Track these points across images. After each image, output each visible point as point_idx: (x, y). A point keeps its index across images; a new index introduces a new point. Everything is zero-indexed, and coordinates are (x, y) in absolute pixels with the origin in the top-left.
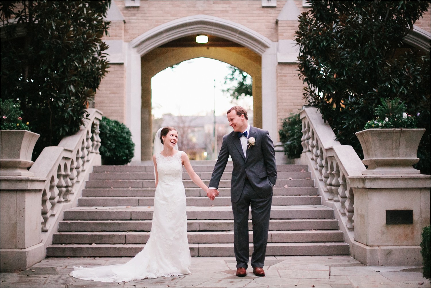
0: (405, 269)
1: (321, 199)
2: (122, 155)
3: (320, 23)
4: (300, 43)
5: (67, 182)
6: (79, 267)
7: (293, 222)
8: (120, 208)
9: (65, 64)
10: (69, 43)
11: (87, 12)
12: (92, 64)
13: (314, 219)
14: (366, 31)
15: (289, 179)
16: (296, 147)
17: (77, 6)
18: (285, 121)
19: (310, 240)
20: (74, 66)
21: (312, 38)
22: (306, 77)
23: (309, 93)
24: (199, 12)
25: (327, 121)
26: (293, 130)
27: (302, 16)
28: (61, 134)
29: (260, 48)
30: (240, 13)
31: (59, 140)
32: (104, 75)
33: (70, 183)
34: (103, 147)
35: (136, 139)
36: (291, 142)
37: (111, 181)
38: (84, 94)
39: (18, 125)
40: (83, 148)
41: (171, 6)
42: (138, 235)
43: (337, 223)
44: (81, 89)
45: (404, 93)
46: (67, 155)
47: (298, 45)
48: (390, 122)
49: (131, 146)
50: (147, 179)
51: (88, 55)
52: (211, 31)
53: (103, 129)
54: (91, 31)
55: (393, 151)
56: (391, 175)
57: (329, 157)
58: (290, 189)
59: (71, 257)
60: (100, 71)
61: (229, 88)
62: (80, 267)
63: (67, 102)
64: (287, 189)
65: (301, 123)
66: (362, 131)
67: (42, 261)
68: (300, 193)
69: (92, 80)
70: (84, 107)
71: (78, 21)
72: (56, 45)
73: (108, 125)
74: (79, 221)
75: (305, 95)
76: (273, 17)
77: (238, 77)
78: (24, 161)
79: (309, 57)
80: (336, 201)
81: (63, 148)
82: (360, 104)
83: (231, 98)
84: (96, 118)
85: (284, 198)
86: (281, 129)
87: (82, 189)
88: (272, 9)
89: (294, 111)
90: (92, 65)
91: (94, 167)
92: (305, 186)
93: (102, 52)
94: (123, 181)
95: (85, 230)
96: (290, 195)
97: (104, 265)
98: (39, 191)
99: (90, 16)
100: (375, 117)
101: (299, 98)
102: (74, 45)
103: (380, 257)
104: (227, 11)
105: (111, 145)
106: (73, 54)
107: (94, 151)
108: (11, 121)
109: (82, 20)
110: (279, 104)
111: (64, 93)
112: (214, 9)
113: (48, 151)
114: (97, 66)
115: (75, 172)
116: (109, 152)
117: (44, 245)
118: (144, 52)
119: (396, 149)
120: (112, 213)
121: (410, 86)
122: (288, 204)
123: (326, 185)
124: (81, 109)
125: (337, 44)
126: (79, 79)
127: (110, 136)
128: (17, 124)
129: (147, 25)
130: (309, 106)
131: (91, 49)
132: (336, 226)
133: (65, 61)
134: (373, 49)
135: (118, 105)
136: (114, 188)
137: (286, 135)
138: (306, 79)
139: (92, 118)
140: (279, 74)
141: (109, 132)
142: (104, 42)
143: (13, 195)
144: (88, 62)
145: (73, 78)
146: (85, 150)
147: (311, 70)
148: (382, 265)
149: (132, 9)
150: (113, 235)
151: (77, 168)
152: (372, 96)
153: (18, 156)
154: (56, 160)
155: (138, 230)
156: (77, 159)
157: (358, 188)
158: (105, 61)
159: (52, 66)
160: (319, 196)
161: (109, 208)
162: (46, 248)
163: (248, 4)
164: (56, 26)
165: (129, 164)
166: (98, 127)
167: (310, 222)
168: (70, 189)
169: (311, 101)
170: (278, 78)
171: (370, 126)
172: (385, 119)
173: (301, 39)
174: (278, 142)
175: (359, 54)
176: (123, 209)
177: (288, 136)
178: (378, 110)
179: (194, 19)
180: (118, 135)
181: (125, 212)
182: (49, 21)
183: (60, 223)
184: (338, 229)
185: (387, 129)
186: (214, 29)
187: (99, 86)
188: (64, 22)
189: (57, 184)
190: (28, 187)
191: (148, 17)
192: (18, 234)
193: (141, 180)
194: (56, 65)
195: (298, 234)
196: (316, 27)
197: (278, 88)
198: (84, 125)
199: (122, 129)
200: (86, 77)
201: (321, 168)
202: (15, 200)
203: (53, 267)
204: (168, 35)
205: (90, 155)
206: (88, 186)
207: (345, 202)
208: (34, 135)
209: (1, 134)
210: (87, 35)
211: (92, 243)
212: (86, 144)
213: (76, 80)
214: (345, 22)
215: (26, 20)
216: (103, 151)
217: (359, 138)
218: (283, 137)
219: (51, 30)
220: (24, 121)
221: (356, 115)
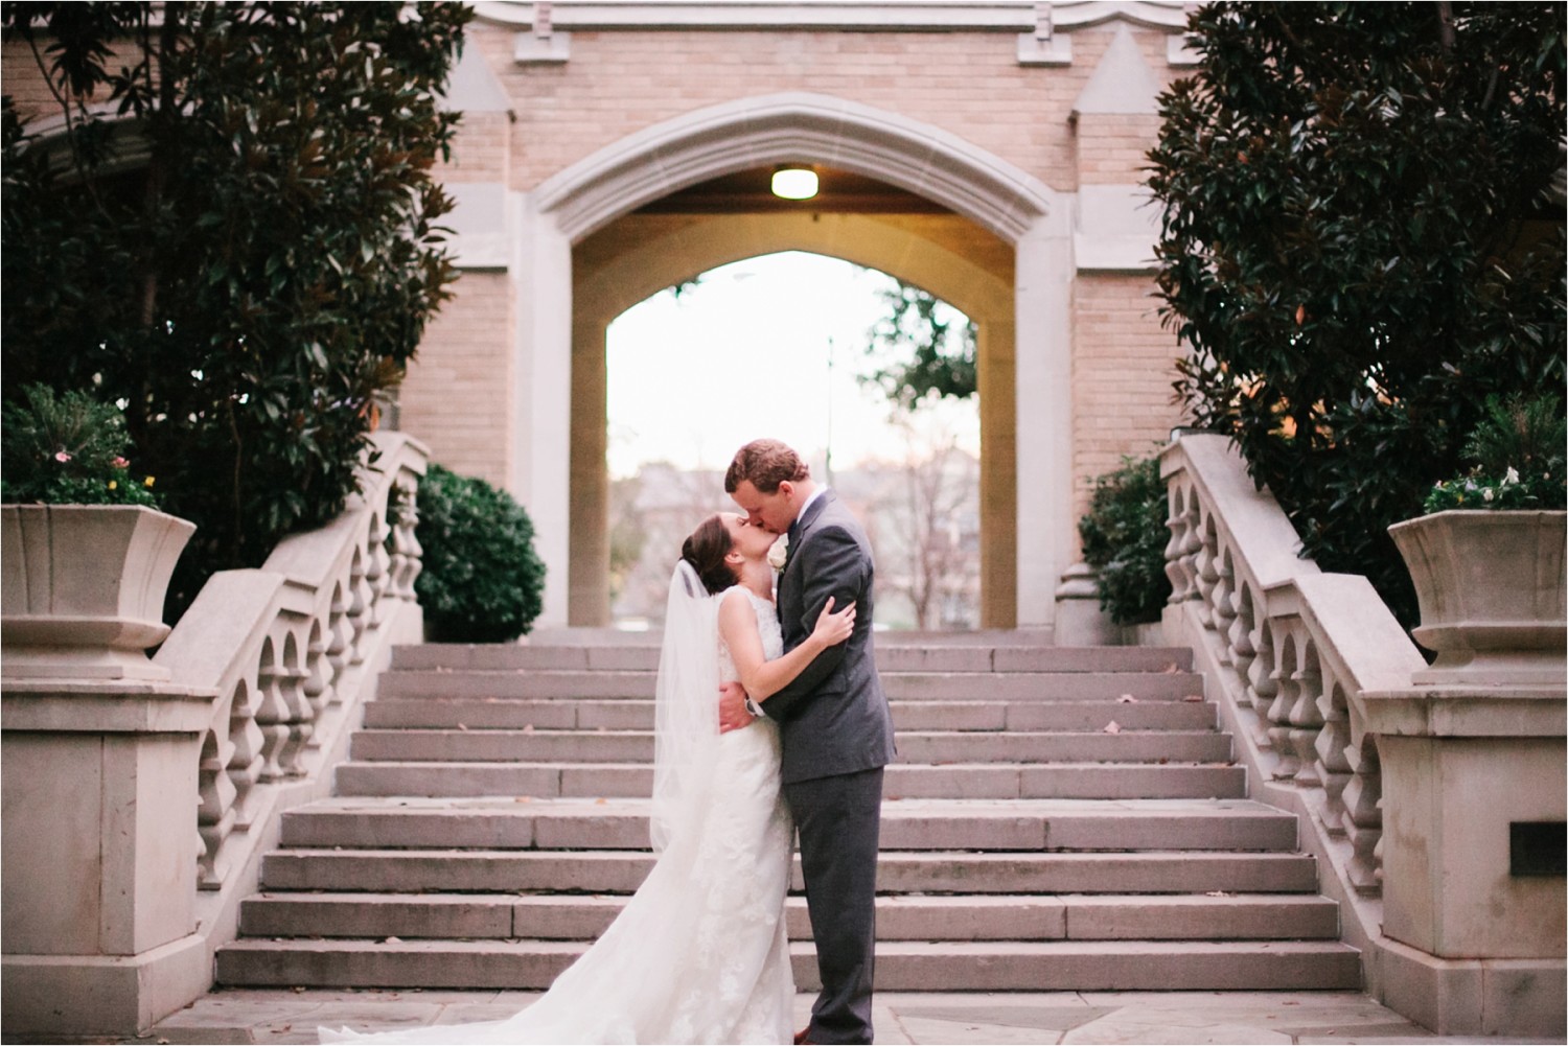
1: (1247, 775)
2: (500, 605)
3: (1244, 119)
4: (1164, 193)
5: (293, 705)
6: (337, 1027)
7: (1146, 865)
8: (492, 804)
9: (291, 263)
10: (308, 185)
11: (377, 71)
12: (391, 265)
13: (1222, 850)
14: (1418, 148)
15: (1121, 700)
16: (1145, 580)
17: (340, 50)
18: (1101, 486)
19: (1211, 932)
20: (327, 273)
21: (1213, 175)
22: (1187, 321)
23: (1195, 383)
24: (785, 83)
25: (1266, 486)
26: (1133, 518)
27: (1174, 94)
28: (273, 525)
29: (1009, 216)
30: (937, 87)
31: (267, 550)
32: (437, 309)
33: (305, 707)
34: (428, 575)
35: (550, 546)
36: (1126, 562)
37: (462, 700)
38: (362, 376)
39: (113, 485)
40: (354, 580)
41: (682, 58)
42: (562, 907)
43: (1310, 866)
44: (353, 357)
45: (1563, 379)
46: (297, 601)
47: (1158, 203)
48: (1524, 486)
49: (533, 572)
50: (593, 698)
51: (378, 233)
52: (831, 151)
53: (431, 510)
54: (390, 146)
55: (1535, 597)
57: (1276, 618)
58: (1128, 737)
59: (309, 988)
60: (422, 292)
61: (881, 368)
62: (345, 1028)
63: (300, 407)
64: (1118, 737)
65: (1166, 491)
66: (1414, 520)
67: (195, 1005)
68: (1166, 755)
69: (393, 325)
70: (361, 425)
71: (344, 107)
72: (261, 195)
73: (450, 495)
74: (339, 853)
75: (1182, 386)
76: (1058, 101)
77: (916, 328)
78: (134, 624)
79: (1199, 245)
80: (1305, 784)
81: (281, 578)
82: (1396, 421)
83: (889, 406)
84: (404, 469)
85: (1106, 771)
86: (1087, 516)
87: (350, 732)
88: (1056, 71)
89: (1135, 448)
90: (392, 272)
91: (395, 649)
92: (1183, 728)
93: (431, 222)
94: (503, 701)
95: (364, 886)
96: (1126, 761)
97: (430, 1023)
98: (191, 739)
99: (387, 88)
100: (1465, 467)
101: (1153, 399)
102: (328, 193)
103: (1485, 1001)
104: (888, 81)
105: (457, 570)
106: (322, 226)
107: (395, 589)
108: (91, 473)
109: (356, 102)
110: (1080, 423)
111: (286, 371)
112: (839, 70)
113: (226, 587)
114: (410, 274)
115: (325, 667)
116: (451, 593)
117: (207, 941)
118: (584, 226)
119: (1548, 587)
120: (463, 823)
122: (1122, 793)
123: (1265, 721)
124: (351, 433)
125: (1307, 196)
126: (345, 321)
127: (455, 535)
128: (108, 484)
129: (596, 128)
130: (1195, 428)
131: (391, 209)
132: (1307, 879)
133: (291, 251)
134: (1443, 215)
135: (486, 421)
136: (471, 728)
137: (1105, 538)
138: (1186, 326)
139: (390, 465)
140: (1080, 312)
141: (451, 522)
142: (437, 185)
143: (90, 750)
144: (379, 257)
145: (324, 318)
146: (364, 585)
147: (1208, 293)
148: (1494, 1034)
149: (540, 70)
150: (468, 905)
151: (333, 652)
152: (1441, 391)
153: (112, 603)
154: (254, 621)
155: (558, 887)
156: (334, 617)
157: (1399, 735)
158: (441, 258)
159: (244, 271)
160: (1236, 766)
161: (452, 805)
162: (212, 955)
163: (968, 55)
164: (261, 124)
165: (523, 640)
166: (413, 500)
167: (1209, 862)
168: (305, 729)
169: (1204, 411)
170: (1078, 326)
171: (1448, 501)
172: (1504, 474)
173: (1167, 178)
174: (1075, 562)
175: (1390, 232)
176: (503, 807)
177: (1114, 540)
178: (1476, 441)
179: (769, 107)
180: (484, 533)
181: (513, 817)
182: (236, 104)
183: (267, 859)
184: (1314, 890)
185: (1514, 512)
186: (842, 145)
187: (418, 348)
188: (292, 109)
189: (258, 713)
190: (149, 722)
191: (599, 98)
192: (105, 899)
193: (569, 698)
194: (257, 267)
195: (1166, 909)
196: (1226, 135)
197: (1078, 364)
198: (360, 492)
199: (501, 512)
200: (371, 316)
201: (1244, 660)
202: (99, 769)
203: (238, 1026)
204: (670, 167)
205: (381, 603)
206: (374, 719)
207: (1343, 787)
208: (172, 524)
209: (50, 518)
210: (376, 156)
211: (386, 937)
212: (366, 564)
213: (331, 323)
214: (1337, 115)
215: (150, 103)
216: (431, 591)
217: (1402, 545)
218: (1095, 544)
219: (243, 139)
220: (136, 473)
221: (1379, 462)
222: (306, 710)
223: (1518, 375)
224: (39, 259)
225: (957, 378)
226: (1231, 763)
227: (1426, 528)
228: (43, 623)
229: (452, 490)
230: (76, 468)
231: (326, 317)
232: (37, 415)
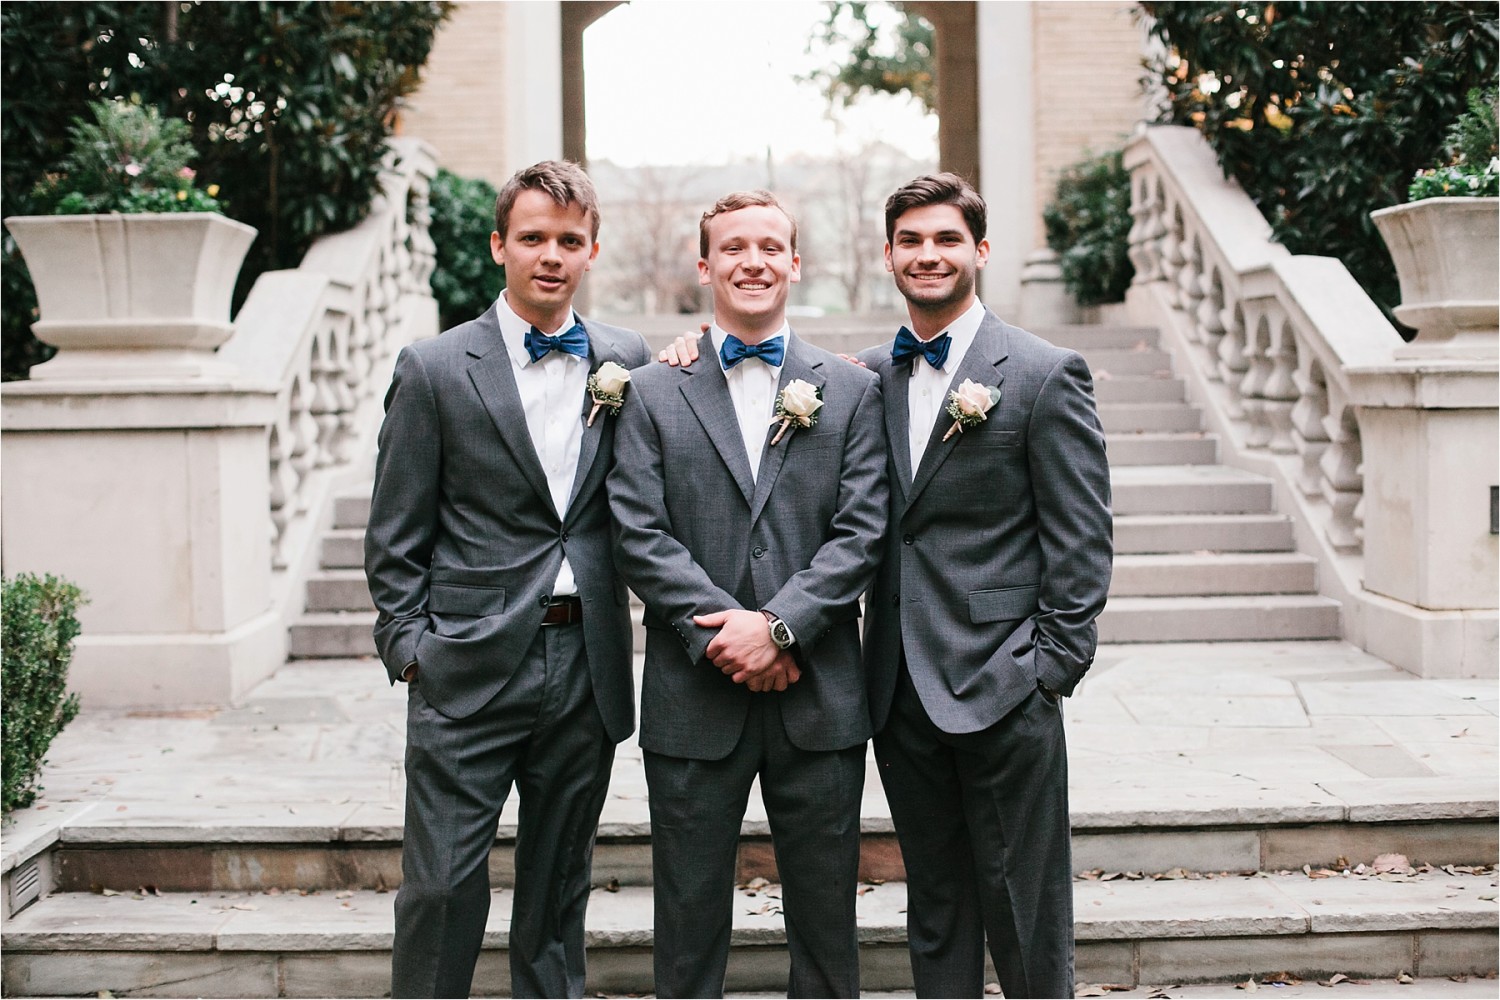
1: (1218, 444)
5: (338, 396)
13: (1204, 513)
16: (1108, 265)
18: (1064, 177)
19: (1201, 589)
22: (1157, 21)
23: (1157, 79)
25: (1234, 175)
26: (1096, 206)
28: (307, 229)
31: (303, 251)
32: (447, 21)
33: (347, 399)
34: (441, 272)
36: (1090, 248)
38: (385, 85)
39: (182, 195)
40: (381, 279)
43: (1288, 527)
44: (376, 67)
46: (339, 301)
53: (441, 211)
57: (1250, 300)
58: (1107, 411)
61: (815, 69)
63: (331, 116)
65: (1129, 181)
66: (1399, 208)
67: (276, 676)
68: (1141, 427)
69: (409, 35)
70: (379, 133)
73: (457, 195)
75: (1146, 83)
80: (1280, 452)
81: (325, 279)
82: (1363, 114)
84: (420, 174)
86: (1050, 205)
89: (1094, 140)
92: (1155, 401)
98: (259, 432)
100: (1447, 157)
101: (1112, 94)
103: (1466, 649)
105: (466, 266)
107: (414, 286)
108: (160, 185)
110: (1042, 118)
111: (317, 83)
113: (271, 284)
115: (361, 358)
116: (462, 289)
117: (281, 618)
123: (1236, 392)
124: (375, 140)
126: (369, 33)
127: (464, 234)
128: (177, 194)
130: (1159, 121)
132: (1282, 540)
135: (484, 125)
137: (1068, 226)
138: (1156, 26)
139: (409, 170)
141: (460, 221)
146: (389, 282)
148: (1474, 677)
151: (367, 347)
152: (1402, 85)
153: (187, 305)
154: (304, 322)
156: (367, 314)
157: (1386, 408)
160: (1208, 436)
162: (286, 631)
166: (426, 202)
167: (1195, 526)
168: (348, 419)
169: (1166, 105)
170: (1040, 26)
171: (1435, 190)
172: (1487, 163)
174: (1040, 248)
177: (1077, 228)
178: (1457, 132)
183: (325, 540)
184: (1291, 550)
187: (429, 57)
189: (311, 405)
192: (195, 583)
195: (1158, 569)
197: (1039, 62)
198: (384, 195)
201: (1215, 338)
202: (184, 462)
205: (404, 300)
207: (1322, 454)
208: (236, 230)
209: (126, 228)
212: (390, 266)
213: (355, 37)
216: (444, 287)
217: (1387, 233)
218: (1058, 232)
220: (200, 183)
221: (1345, 154)
222: (348, 403)
223: (1477, 68)
225: (888, 76)
226: (1203, 433)
227: (1412, 215)
228: (124, 326)
229: (458, 191)
230: (149, 180)
231: (351, 30)
232: (104, 130)
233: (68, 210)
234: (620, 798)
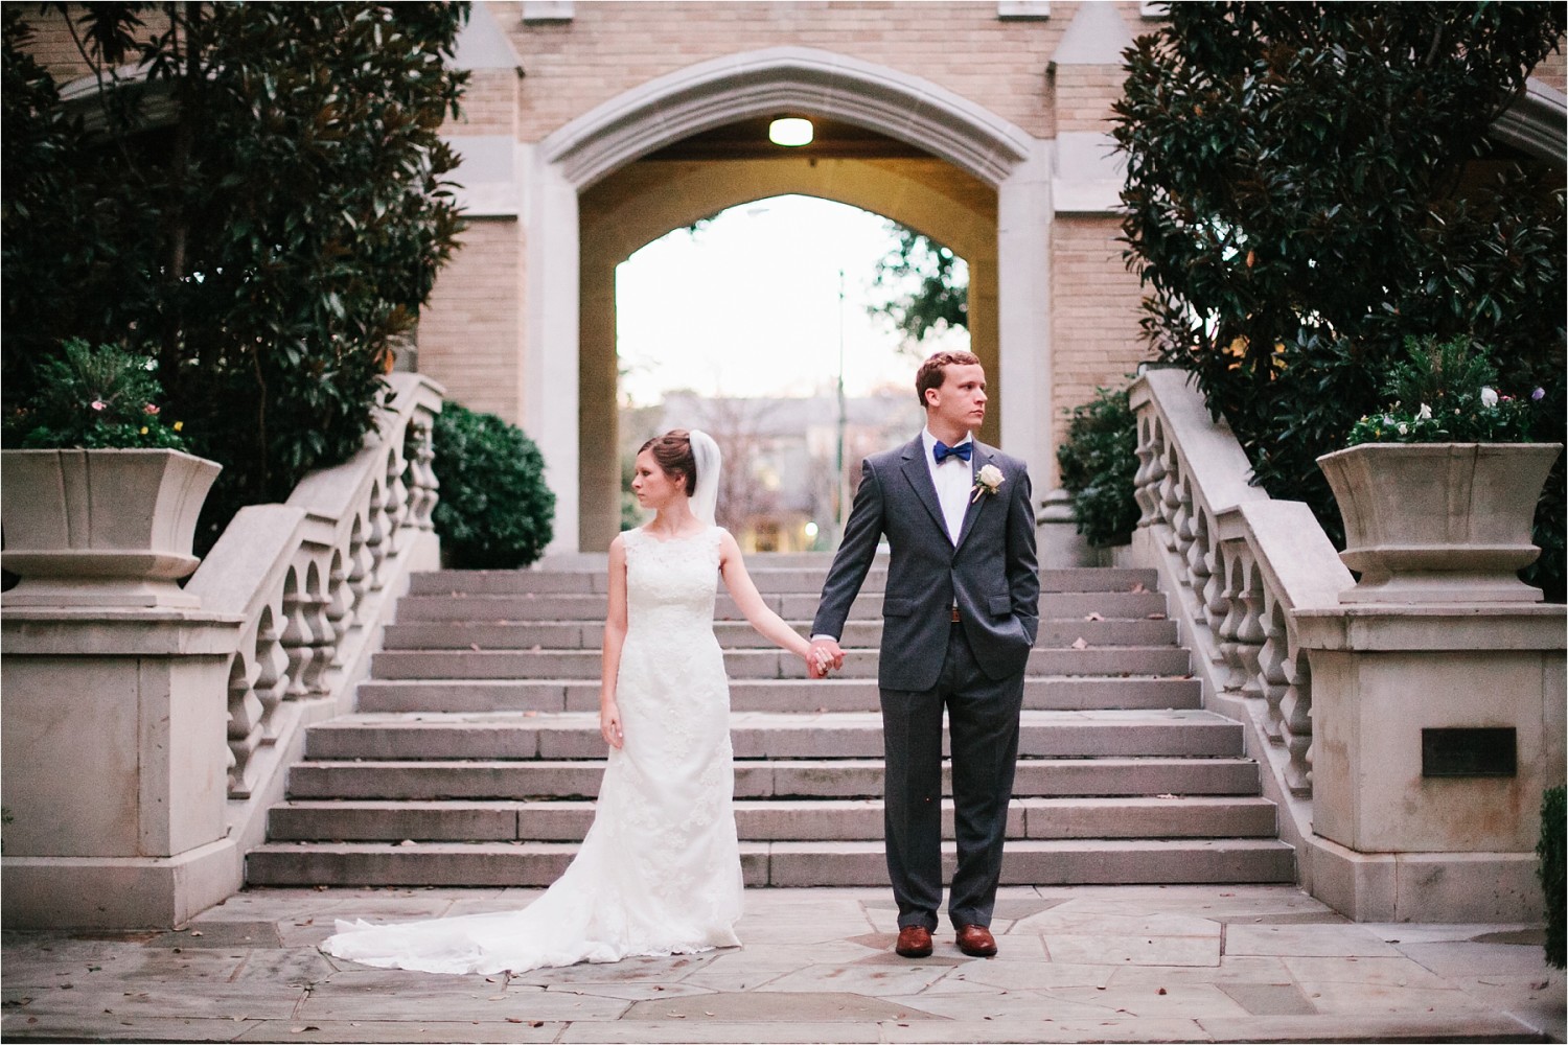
0: (1486, 935)
1: (1202, 687)
2: (512, 533)
3: (1201, 74)
4: (1128, 143)
5: (316, 629)
6: (354, 921)
7: (1101, 769)
8: (501, 719)
9: (309, 220)
10: (323, 147)
11: (386, 38)
12: (403, 218)
13: (1174, 756)
14: (1360, 102)
15: (1089, 618)
16: (1117, 505)
17: (352, 18)
18: (1078, 416)
19: (1160, 831)
20: (342, 228)
21: (1171, 127)
22: (1151, 263)
23: (1160, 320)
24: (778, 38)
25: (1222, 417)
26: (1105, 447)
27: (1137, 50)
28: (296, 462)
29: (992, 162)
30: (920, 40)
31: (291, 485)
32: (449, 259)
34: (444, 506)
35: (561, 477)
36: (1100, 489)
37: (474, 623)
38: (377, 323)
39: (145, 431)
40: (373, 512)
41: (680, 16)
42: (562, 811)
43: (1254, 770)
44: (368, 306)
45: (1493, 317)
46: (318, 534)
47: (1123, 152)
48: (1436, 422)
49: (543, 502)
51: (389, 189)
52: (823, 102)
53: (446, 446)
54: (400, 106)
55: (1446, 522)
56: (1438, 606)
57: (1227, 541)
58: (1094, 653)
59: (331, 886)
60: (433, 242)
61: (891, 299)
62: (359, 920)
63: (319, 352)
64: (1083, 653)
65: (1135, 422)
66: (1338, 452)
67: (228, 903)
68: (1128, 670)
69: (406, 274)
70: (378, 369)
71: (355, 71)
72: (281, 156)
73: (465, 431)
74: (359, 765)
75: (1149, 324)
76: (1037, 53)
77: (924, 260)
78: (166, 558)
79: (1161, 191)
80: (1250, 696)
81: (303, 512)
82: (1338, 358)
83: (899, 336)
84: (421, 408)
85: (1072, 685)
86: (1064, 445)
87: (370, 653)
88: (1035, 24)
89: (1110, 380)
90: (404, 225)
91: (413, 576)
92: (1146, 644)
93: (438, 178)
94: (512, 624)
95: (382, 794)
96: (1091, 675)
97: (439, 917)
98: (220, 662)
99: (396, 52)
100: (1385, 404)
101: (1126, 334)
102: (342, 154)
103: (1399, 892)
104: (876, 35)
105: (472, 501)
106: (337, 185)
107: (413, 520)
108: (123, 420)
109: (367, 67)
110: (1059, 358)
111: (307, 320)
112: (830, 26)
113: (253, 523)
114: (421, 226)
115: (346, 593)
116: (466, 523)
117: (238, 844)
118: (590, 175)
119: (1458, 513)
120: (474, 735)
121: (1514, 292)
122: (1086, 705)
123: (1219, 638)
124: (367, 376)
125: (1258, 147)
126: (360, 272)
127: (468, 469)
128: (140, 430)
129: (600, 82)
130: (1162, 363)
131: (401, 166)
132: (1250, 782)
133: (309, 208)
134: (1384, 165)
135: (499, 360)
136: (482, 648)
137: (1081, 466)
138: (1149, 268)
139: (406, 405)
140: (1057, 253)
141: (465, 456)
142: (444, 143)
143: (127, 672)
144: (391, 212)
146: (383, 517)
147: (1167, 238)
148: (1407, 921)
149: (546, 28)
150: (476, 810)
151: (354, 579)
152: (1382, 330)
153: (145, 537)
154: (277, 553)
155: (560, 794)
156: (354, 547)
157: (1324, 650)
158: (451, 209)
159: (265, 228)
160: (1194, 679)
161: (464, 720)
162: (242, 857)
163: (951, 9)
164: (278, 90)
165: (536, 566)
166: (429, 436)
167: (1158, 767)
168: (327, 651)
169: (1169, 347)
170: (1056, 267)
171: (1368, 436)
172: (1418, 410)
173: (1132, 128)
174: (1054, 489)
175: (1335, 181)
176: (511, 721)
177: (1090, 467)
178: (1393, 378)
179: (763, 61)
180: (497, 465)
181: (519, 730)
182: (256, 72)
183: (293, 770)
184: (1257, 793)
185: (1427, 445)
186: (832, 97)
187: (431, 294)
188: (307, 76)
189: (283, 636)
190: (180, 646)
191: (601, 55)
192: (144, 807)
193: (574, 619)
194: (278, 224)
195: (1118, 810)
196: (1185, 89)
197: (1056, 303)
198: (377, 431)
199: (513, 446)
200: (386, 266)
201: (1200, 581)
202: (135, 688)
203: (265, 920)
204: (671, 119)
205: (399, 532)
206: (394, 640)
207: (1281, 697)
208: (200, 466)
209: (88, 461)
210: (386, 118)
211: (402, 840)
212: (384, 497)
213: (347, 275)
214: (1285, 71)
215: (177, 68)
216: (447, 521)
217: (1329, 475)
218: (1072, 471)
219: (262, 104)
220: (166, 420)
221: (1323, 396)
222: (328, 633)
223: (1453, 313)
224: (75, 218)
226: (1189, 675)
227: (1349, 460)
228: (83, 557)
229: (466, 426)
230: (111, 415)
231: (342, 269)
232: (73, 367)
233: (35, 444)
234: (511, 1021)
